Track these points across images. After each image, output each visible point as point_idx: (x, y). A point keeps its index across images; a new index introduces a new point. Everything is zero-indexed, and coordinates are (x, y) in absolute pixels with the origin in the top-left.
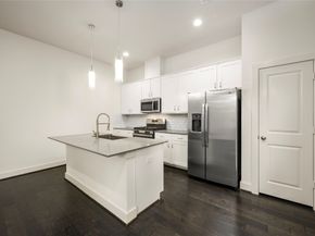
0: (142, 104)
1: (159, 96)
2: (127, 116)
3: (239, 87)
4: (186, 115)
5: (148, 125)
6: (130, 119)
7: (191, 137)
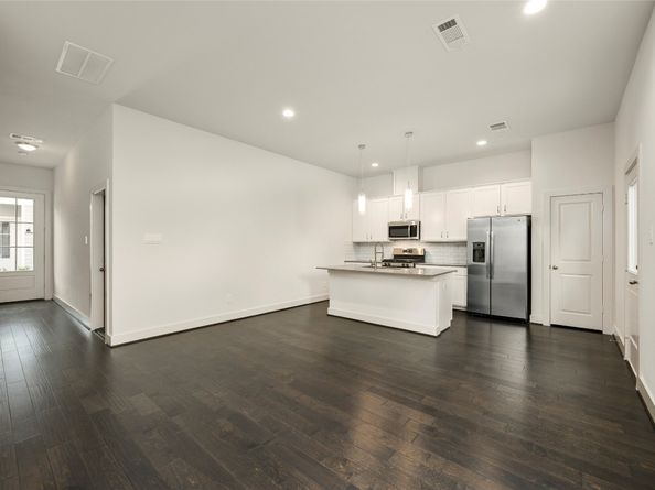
0: (391, 228)
1: (417, 218)
2: (358, 244)
3: (529, 213)
4: (464, 244)
5: (395, 256)
6: (362, 248)
7: (471, 271)
